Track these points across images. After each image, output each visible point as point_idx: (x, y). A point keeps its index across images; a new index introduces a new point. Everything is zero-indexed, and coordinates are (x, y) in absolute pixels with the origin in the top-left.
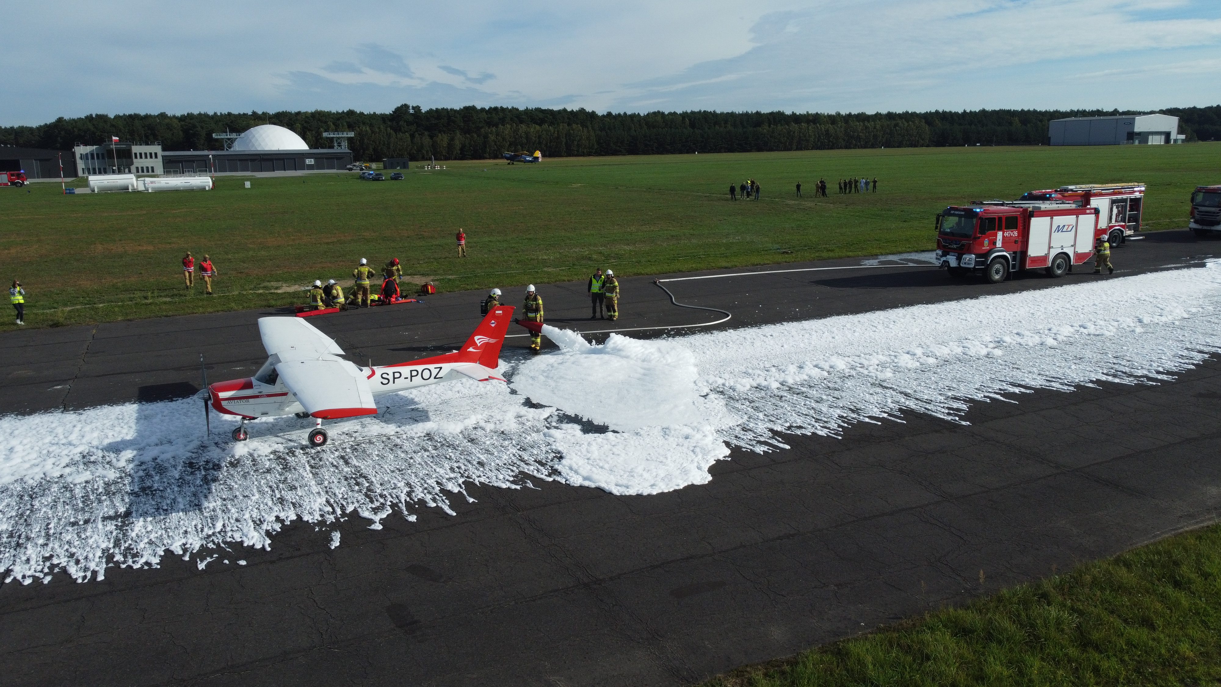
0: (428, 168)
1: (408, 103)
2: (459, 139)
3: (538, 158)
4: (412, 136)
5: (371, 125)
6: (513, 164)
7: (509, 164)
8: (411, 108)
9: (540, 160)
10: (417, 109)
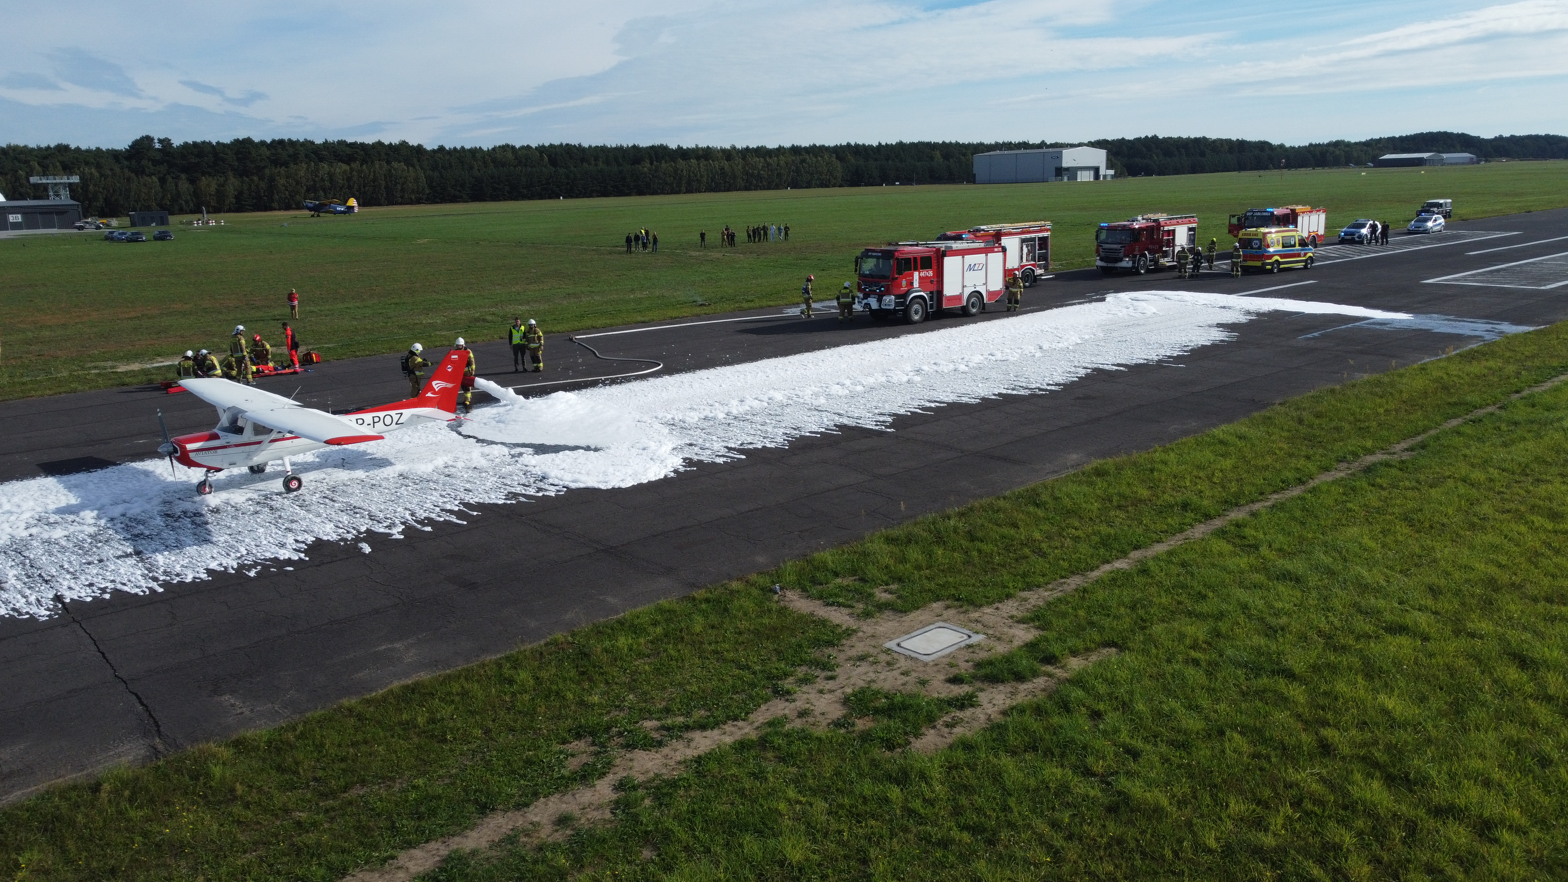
0: (198, 224)
1: (151, 135)
2: (233, 183)
3: (353, 207)
4: (162, 181)
5: (99, 167)
6: (318, 216)
7: (313, 216)
8: (156, 141)
9: (356, 210)
10: (165, 142)
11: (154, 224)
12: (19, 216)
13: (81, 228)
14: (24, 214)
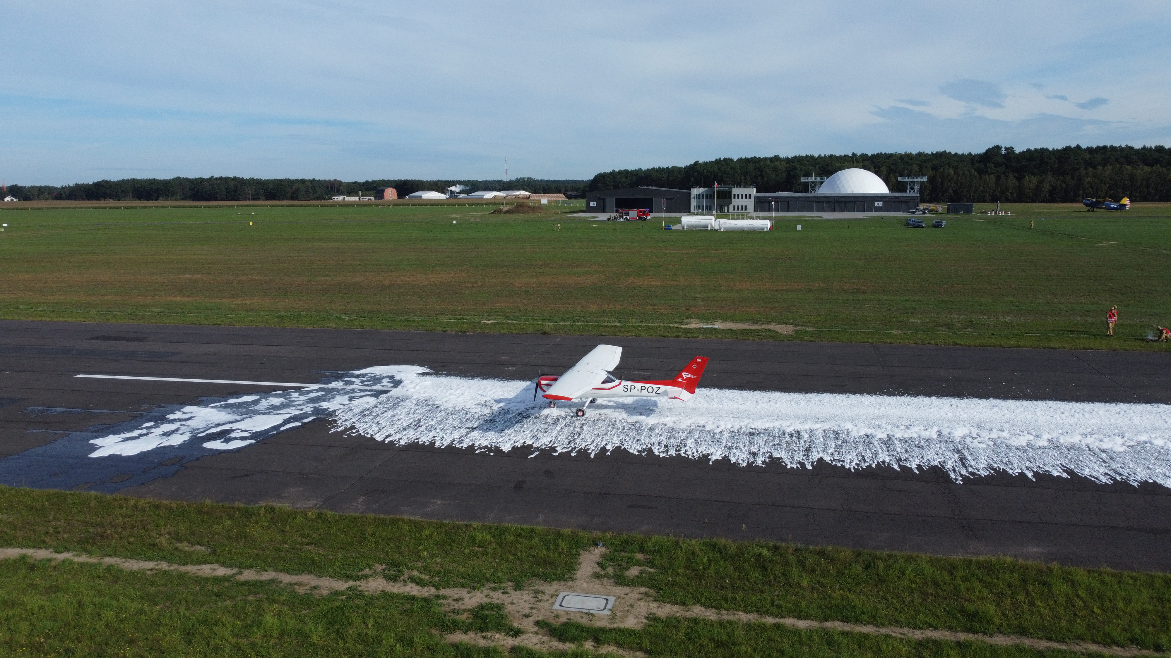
1: (1000, 145)
6: (1093, 211)
7: (1089, 211)
8: (1003, 149)
9: (1128, 207)
10: (1010, 150)
11: (962, 212)
12: (881, 203)
13: (913, 213)
14: (884, 202)
